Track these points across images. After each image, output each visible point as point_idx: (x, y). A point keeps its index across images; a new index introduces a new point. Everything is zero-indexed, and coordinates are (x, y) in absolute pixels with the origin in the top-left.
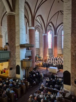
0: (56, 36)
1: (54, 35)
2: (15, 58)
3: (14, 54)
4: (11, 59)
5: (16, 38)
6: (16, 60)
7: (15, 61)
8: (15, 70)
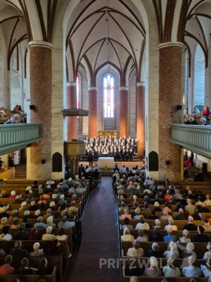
0: (94, 88)
1: (91, 86)
2: (50, 137)
3: (49, 130)
4: (43, 141)
5: (53, 97)
6: (53, 142)
7: (50, 144)
8: (49, 165)
